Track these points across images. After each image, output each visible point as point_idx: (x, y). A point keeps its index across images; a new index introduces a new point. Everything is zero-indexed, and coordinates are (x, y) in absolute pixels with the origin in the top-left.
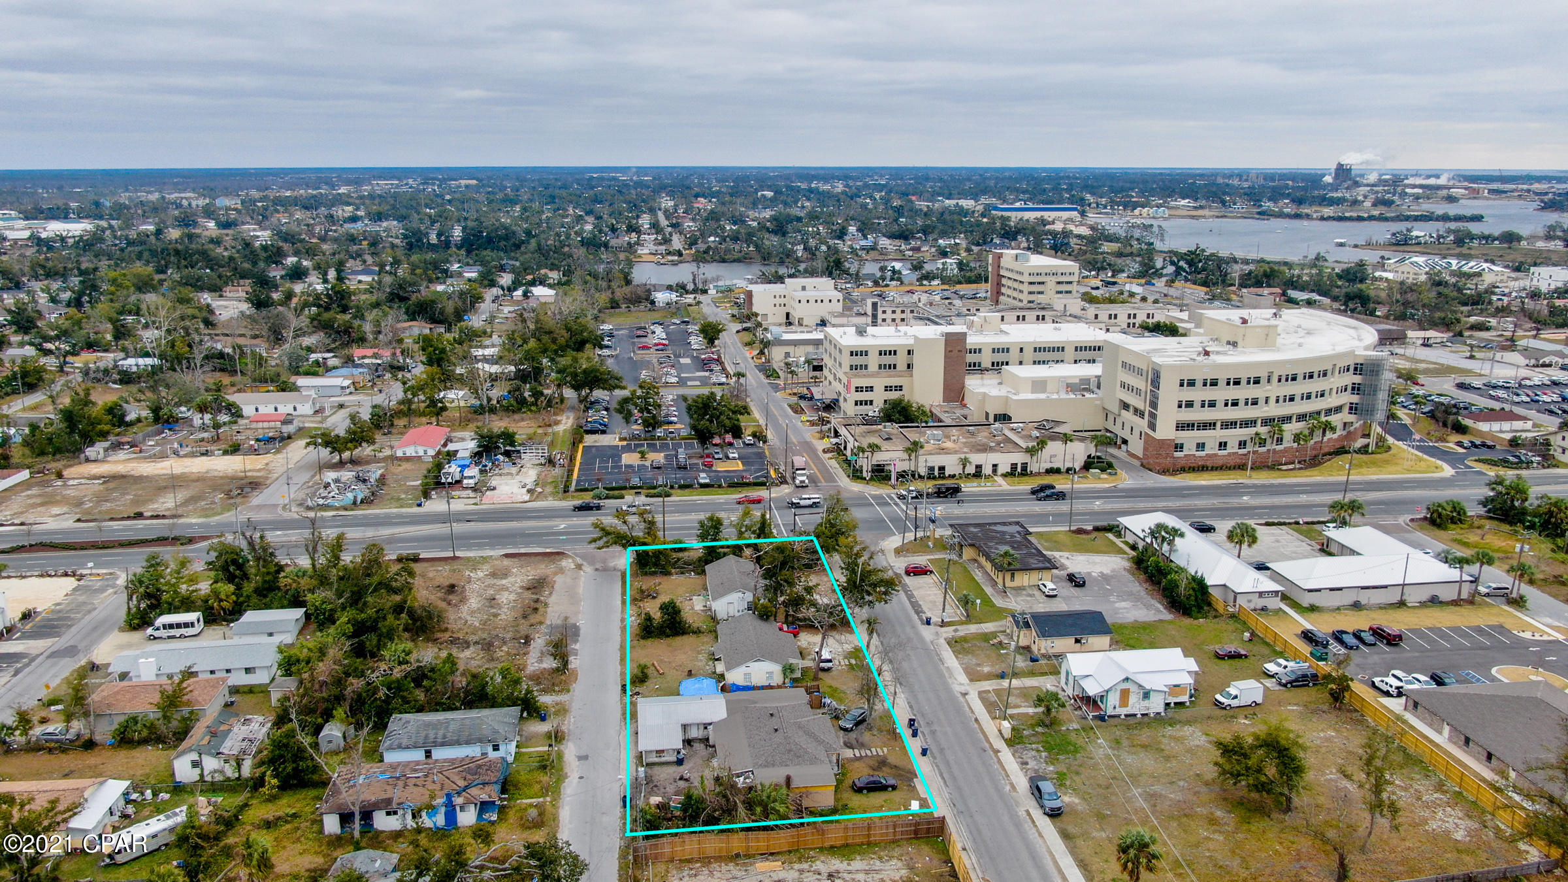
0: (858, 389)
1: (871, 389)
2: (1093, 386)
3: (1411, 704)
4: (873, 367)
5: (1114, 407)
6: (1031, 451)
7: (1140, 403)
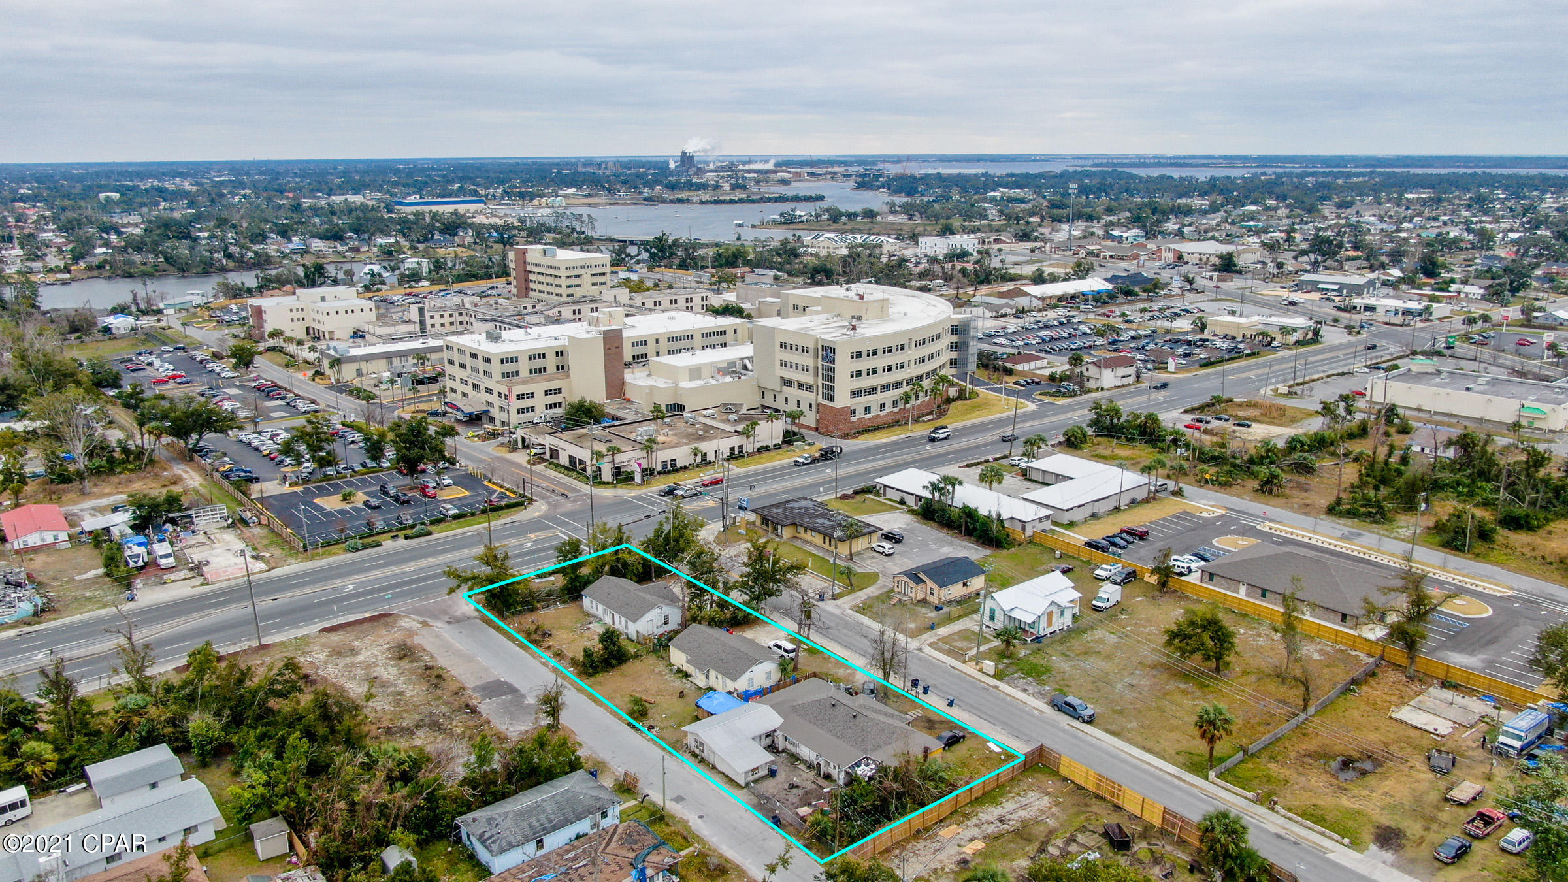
0: (520, 397)
1: (531, 395)
2: (739, 368)
3: (1206, 576)
4: (524, 373)
5: (776, 385)
6: (746, 434)
7: (808, 379)
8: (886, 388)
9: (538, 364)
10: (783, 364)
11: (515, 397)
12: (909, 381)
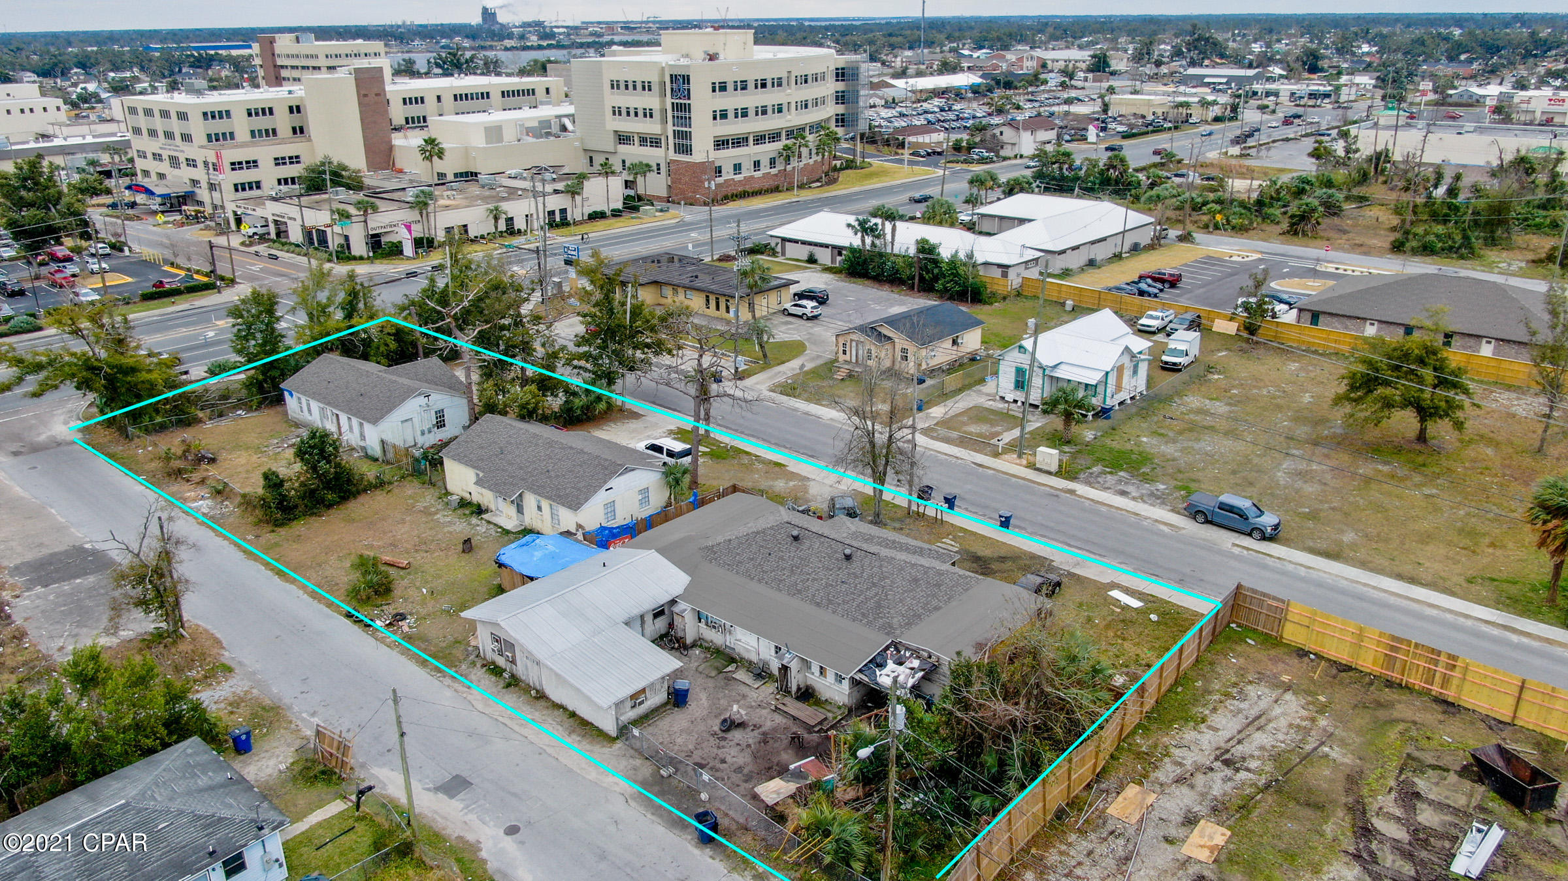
0: (236, 166)
1: (253, 164)
2: (555, 129)
3: (1308, 316)
4: (242, 135)
5: (609, 144)
7: (651, 127)
8: (760, 139)
9: (262, 122)
10: (617, 111)
11: (227, 167)
12: (790, 134)
